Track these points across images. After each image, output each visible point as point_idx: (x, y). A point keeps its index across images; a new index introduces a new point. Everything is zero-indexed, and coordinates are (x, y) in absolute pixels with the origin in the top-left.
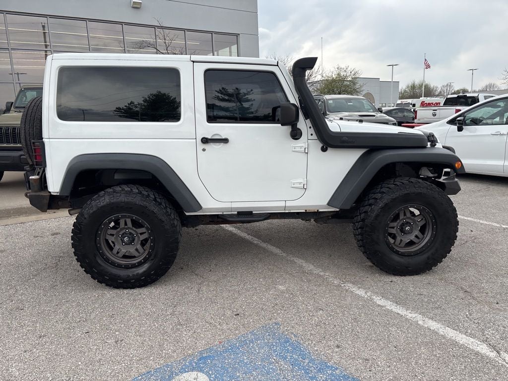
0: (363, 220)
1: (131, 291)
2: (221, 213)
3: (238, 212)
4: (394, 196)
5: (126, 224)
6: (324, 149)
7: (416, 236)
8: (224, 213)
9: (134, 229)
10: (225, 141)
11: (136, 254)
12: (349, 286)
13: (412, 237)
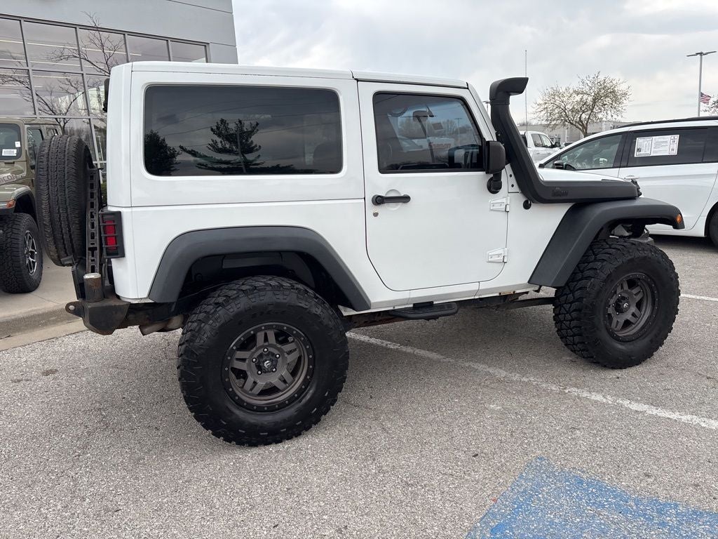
0: (580, 299)
1: (280, 446)
2: (392, 308)
3: (414, 304)
4: (616, 264)
5: (266, 339)
6: (527, 206)
7: (633, 315)
8: (396, 308)
9: (279, 346)
10: (405, 199)
11: (280, 385)
12: (574, 391)
13: (628, 316)
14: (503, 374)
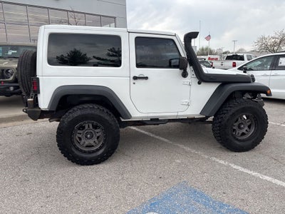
0: (220, 122)
1: (92, 167)
2: (141, 120)
3: (151, 119)
5: (89, 127)
6: (199, 83)
7: (246, 131)
9: (94, 130)
10: (146, 78)
11: (94, 144)
12: (214, 159)
13: (244, 131)
14: (189, 149)
